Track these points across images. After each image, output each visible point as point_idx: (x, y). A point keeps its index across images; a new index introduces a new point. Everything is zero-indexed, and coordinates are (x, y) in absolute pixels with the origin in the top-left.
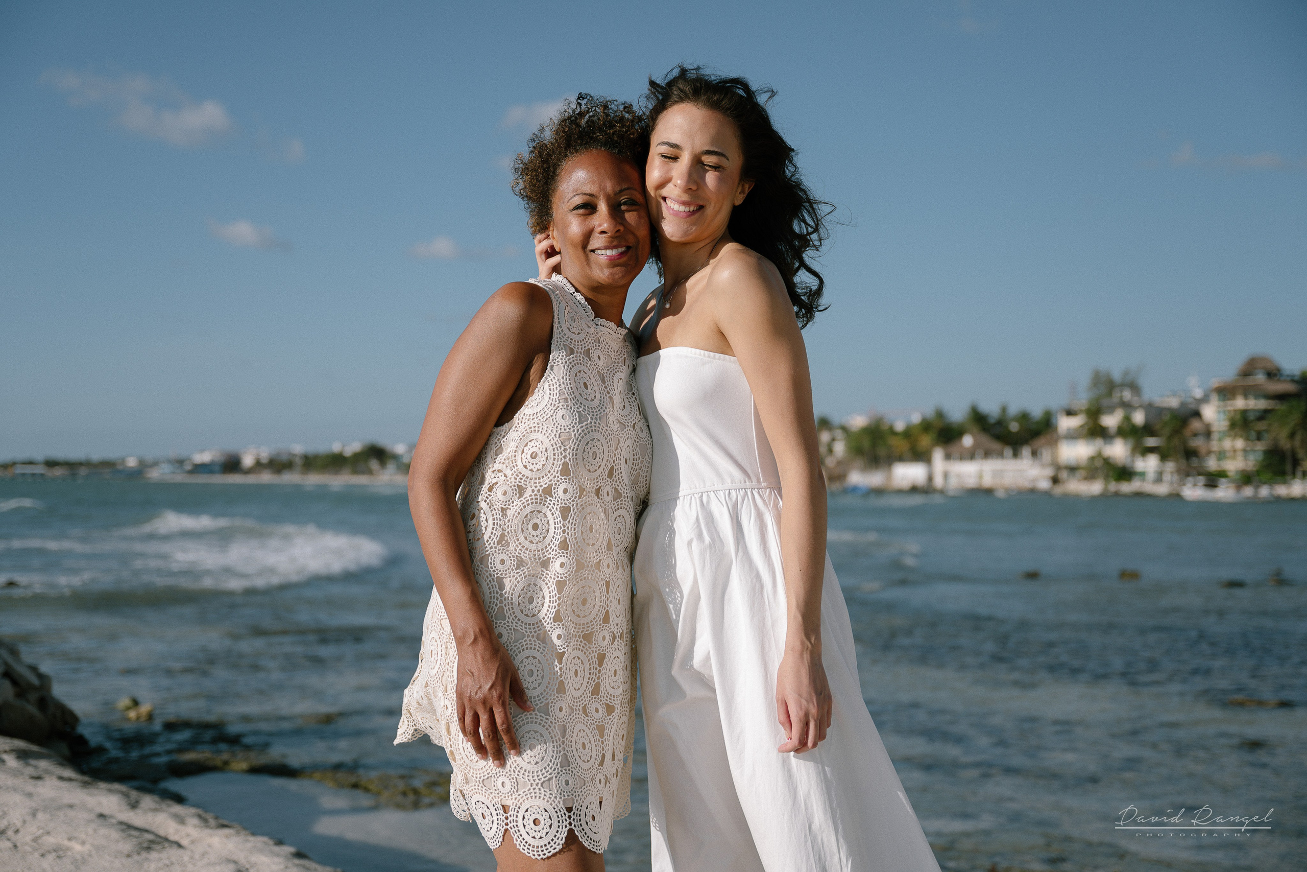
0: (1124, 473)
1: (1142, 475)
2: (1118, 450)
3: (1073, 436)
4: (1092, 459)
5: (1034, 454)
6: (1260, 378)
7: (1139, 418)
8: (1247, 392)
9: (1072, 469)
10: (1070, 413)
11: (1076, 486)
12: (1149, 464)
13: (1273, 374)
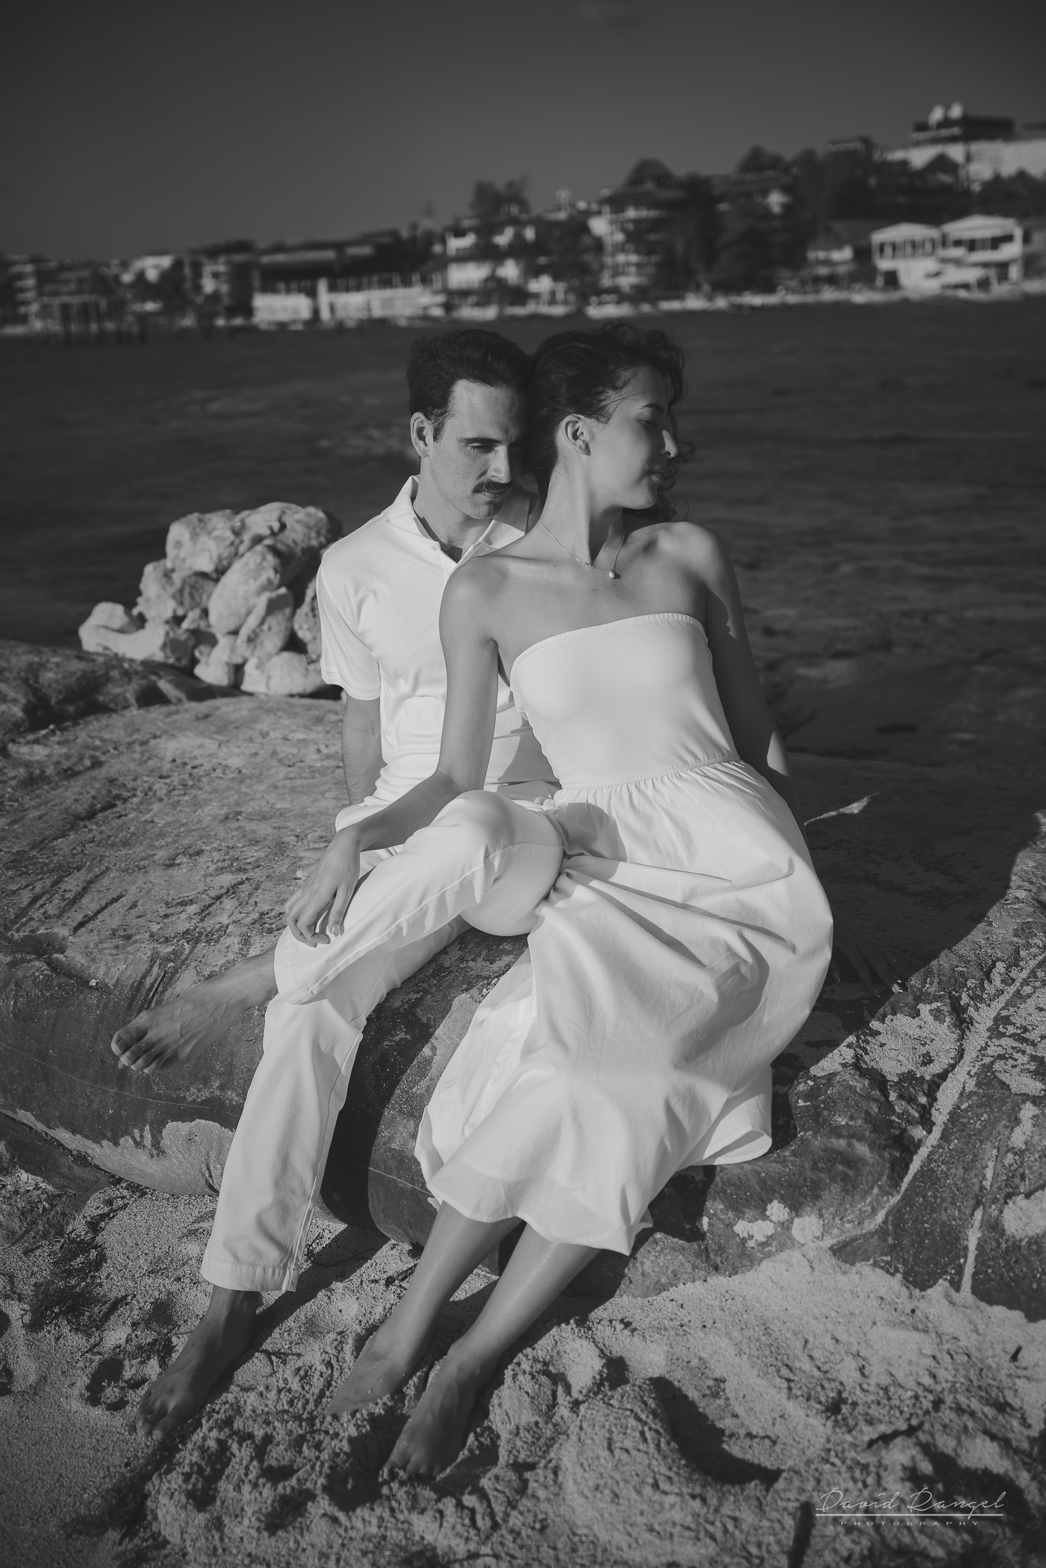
0: (519, 295)
1: (536, 296)
2: (510, 271)
3: (463, 258)
4: (487, 280)
5: (425, 280)
6: (650, 185)
7: (530, 234)
8: (638, 202)
9: (464, 293)
10: (460, 233)
11: (469, 313)
12: (543, 284)
13: (664, 179)
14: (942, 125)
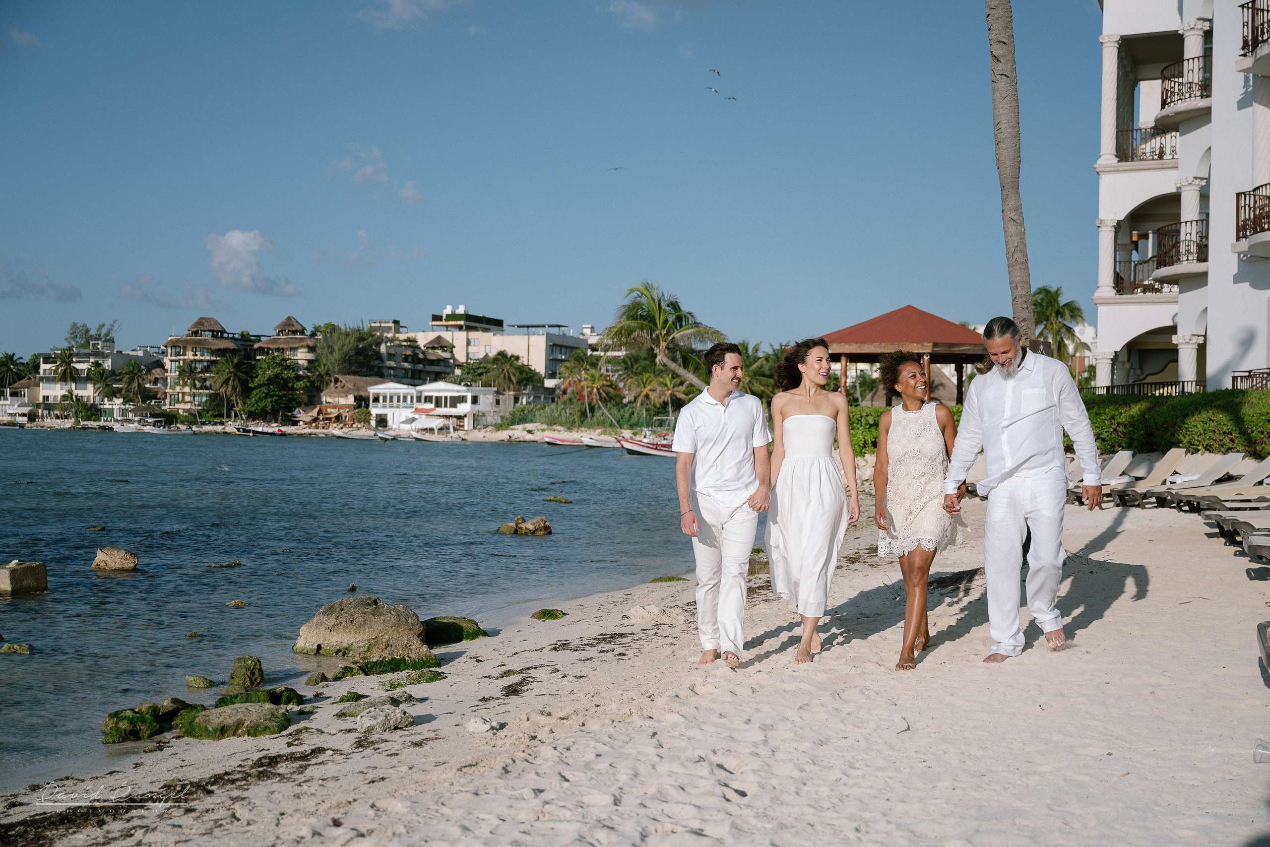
0: (93, 412)
1: (108, 414)
2: (88, 392)
3: (49, 380)
4: (64, 397)
5: (14, 394)
6: (208, 336)
7: (108, 364)
8: (197, 346)
9: (49, 407)
10: (47, 360)
11: (51, 422)
13: (218, 333)
14: (450, 317)
